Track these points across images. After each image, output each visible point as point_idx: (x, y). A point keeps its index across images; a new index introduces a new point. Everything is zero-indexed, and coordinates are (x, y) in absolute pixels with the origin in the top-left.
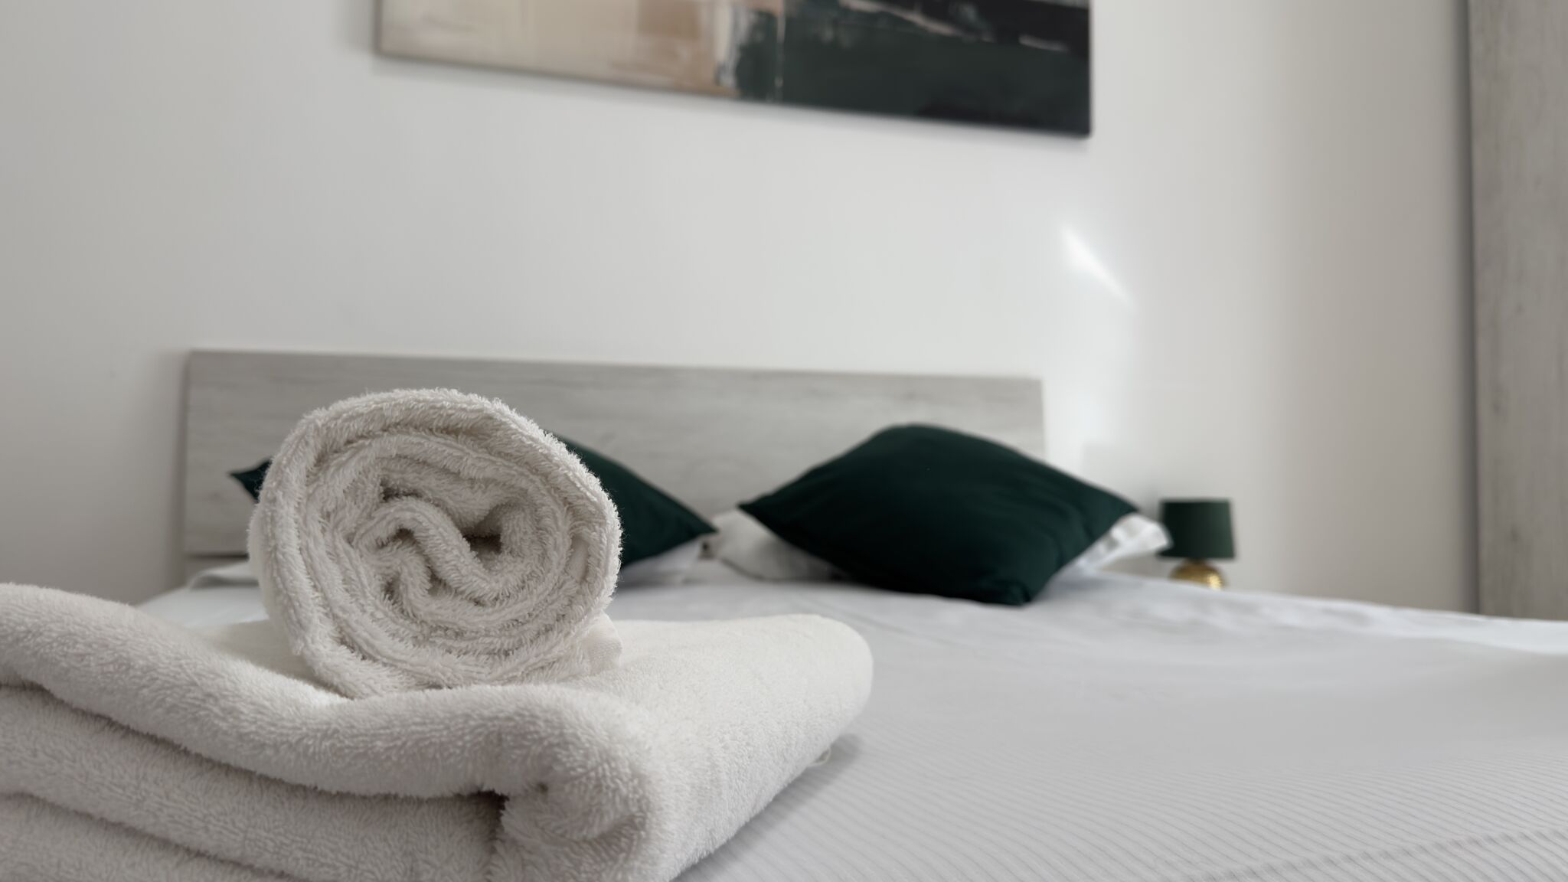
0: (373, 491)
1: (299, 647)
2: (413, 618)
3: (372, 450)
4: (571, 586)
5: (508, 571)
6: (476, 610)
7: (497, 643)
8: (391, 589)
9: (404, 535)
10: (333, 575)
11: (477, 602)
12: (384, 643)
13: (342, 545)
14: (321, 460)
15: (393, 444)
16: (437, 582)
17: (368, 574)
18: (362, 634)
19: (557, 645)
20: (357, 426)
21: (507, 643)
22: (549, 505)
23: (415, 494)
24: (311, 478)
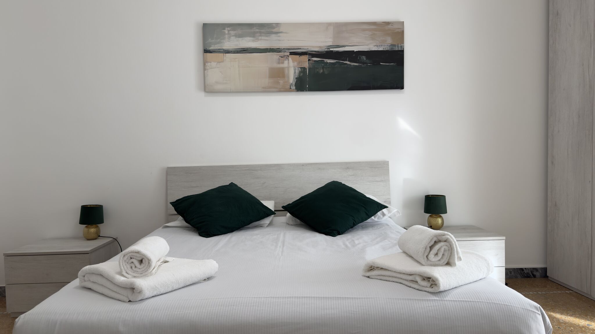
0: (129, 258)
1: (122, 274)
2: (133, 270)
3: (128, 255)
4: (148, 267)
5: (143, 265)
6: (139, 269)
7: (141, 273)
8: (131, 267)
9: (133, 262)
10: (125, 267)
11: (140, 269)
12: (130, 273)
13: (126, 264)
14: (124, 256)
15: (130, 254)
16: (136, 267)
17: (129, 267)
18: (128, 272)
19: (146, 273)
20: (127, 253)
21: (142, 273)
22: (146, 259)
23: (133, 258)
24: (123, 258)
